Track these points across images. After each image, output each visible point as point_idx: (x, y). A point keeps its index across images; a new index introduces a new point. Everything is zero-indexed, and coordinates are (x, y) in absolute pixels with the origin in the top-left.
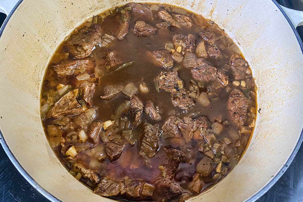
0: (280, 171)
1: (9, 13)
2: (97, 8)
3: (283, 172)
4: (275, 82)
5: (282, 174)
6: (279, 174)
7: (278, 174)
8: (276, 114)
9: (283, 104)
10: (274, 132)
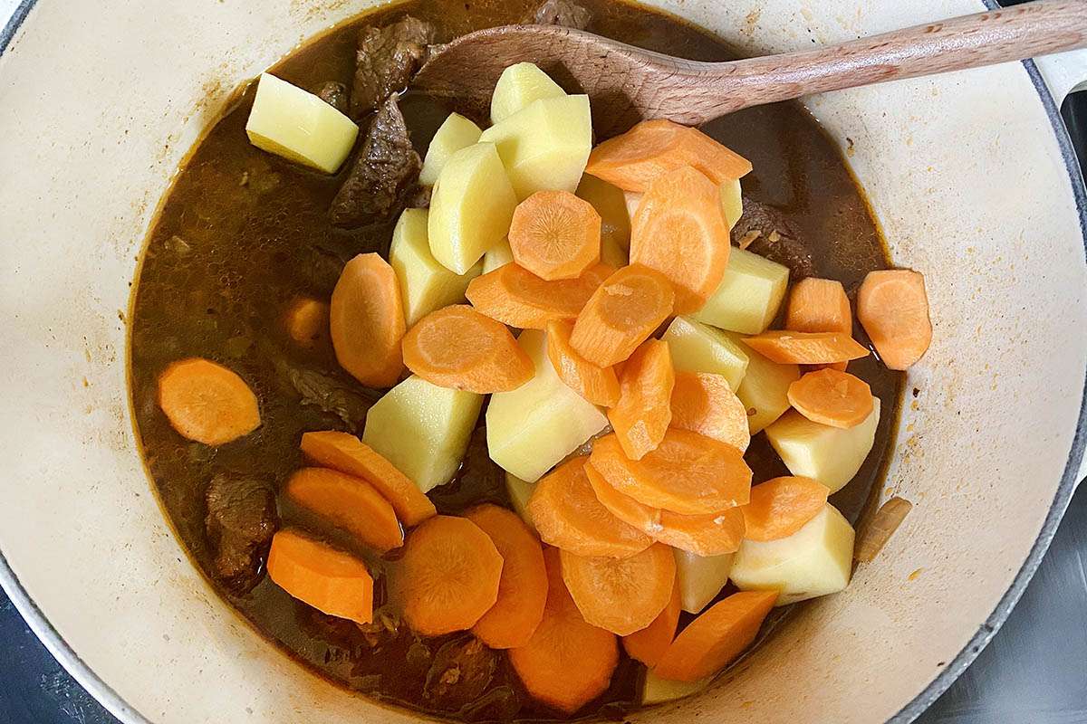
2: (319, 9)
3: (976, 649)
4: (973, 298)
5: (972, 657)
7: (959, 656)
8: (971, 421)
9: (995, 387)
10: (958, 487)
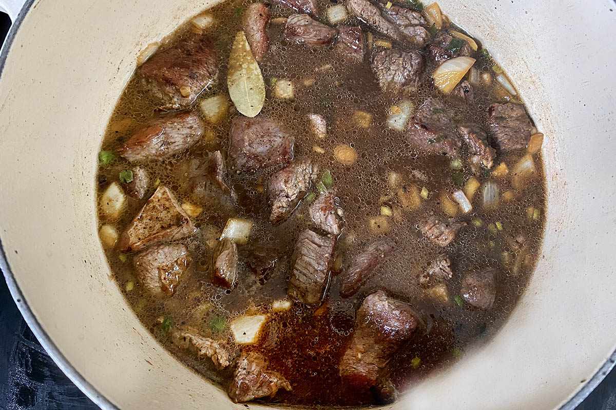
0: (598, 373)
1: (16, 17)
3: (604, 373)
5: (602, 378)
6: (596, 377)
7: (594, 377)
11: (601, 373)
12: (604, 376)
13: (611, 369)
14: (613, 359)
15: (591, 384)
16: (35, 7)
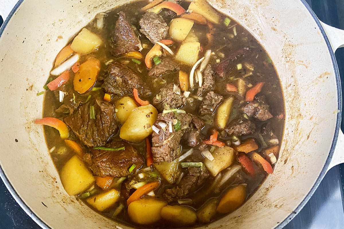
11: (289, 218)
12: (290, 220)
13: (294, 217)
14: (296, 211)
15: (282, 224)
16: (16, 14)
